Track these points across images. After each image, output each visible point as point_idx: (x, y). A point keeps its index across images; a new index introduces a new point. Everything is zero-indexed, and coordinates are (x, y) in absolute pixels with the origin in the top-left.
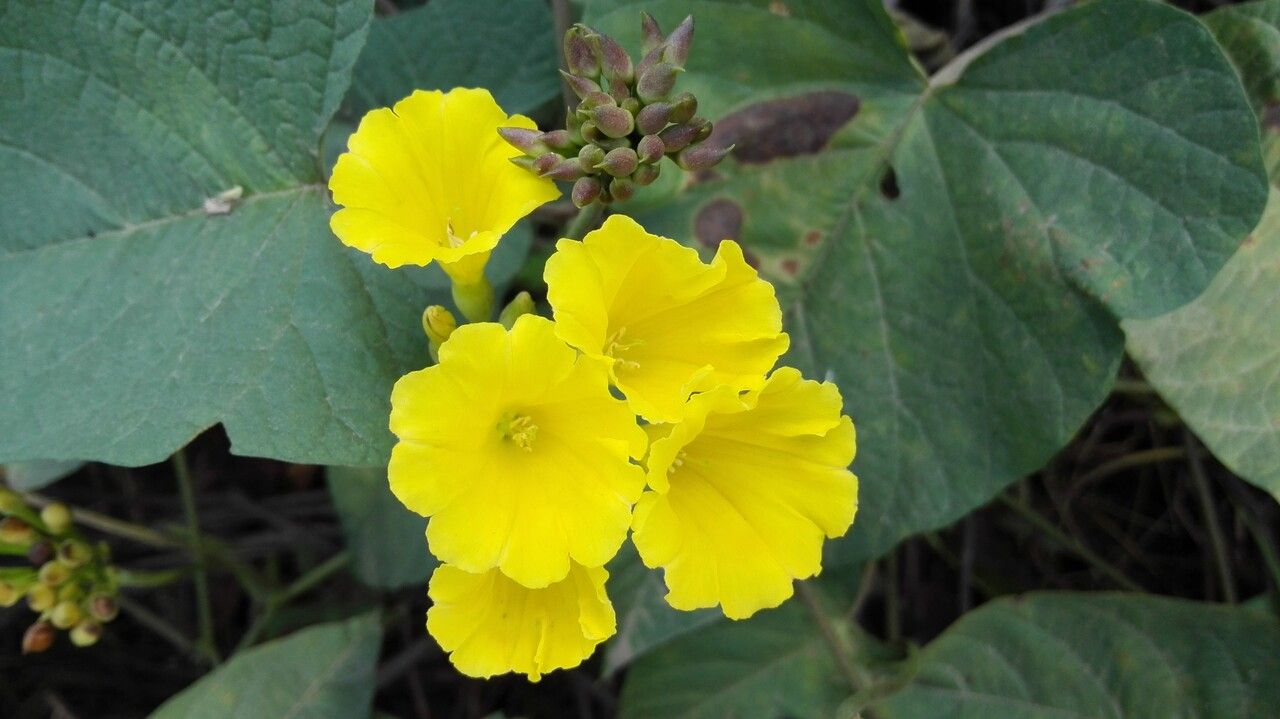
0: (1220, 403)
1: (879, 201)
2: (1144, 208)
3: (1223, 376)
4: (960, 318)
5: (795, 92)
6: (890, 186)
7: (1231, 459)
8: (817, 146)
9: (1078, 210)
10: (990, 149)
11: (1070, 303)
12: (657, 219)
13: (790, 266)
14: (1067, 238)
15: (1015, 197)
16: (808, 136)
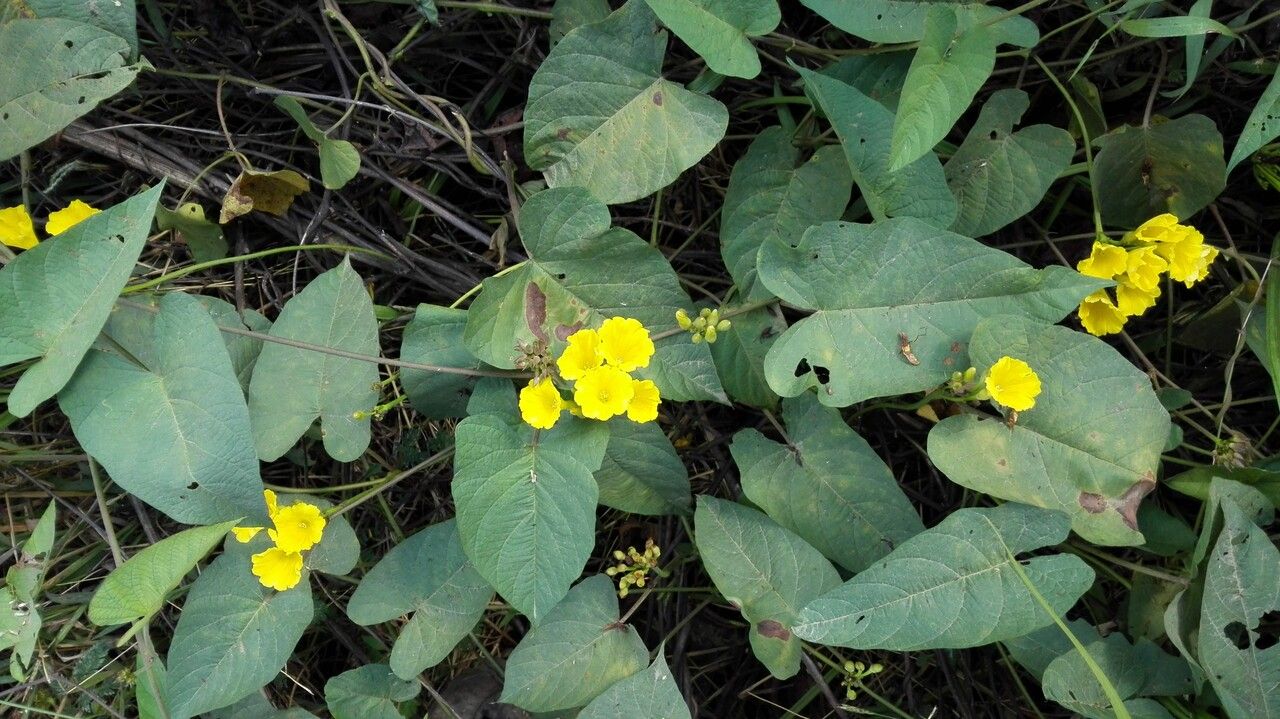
0: (654, 177)
1: (565, 280)
2: (580, 214)
3: (646, 174)
4: (608, 264)
5: (525, 302)
6: (562, 276)
7: (671, 180)
8: (544, 297)
9: (578, 230)
10: (554, 248)
11: (605, 237)
12: (560, 354)
13: (582, 311)
14: (585, 235)
15: (572, 244)
16: (540, 299)
